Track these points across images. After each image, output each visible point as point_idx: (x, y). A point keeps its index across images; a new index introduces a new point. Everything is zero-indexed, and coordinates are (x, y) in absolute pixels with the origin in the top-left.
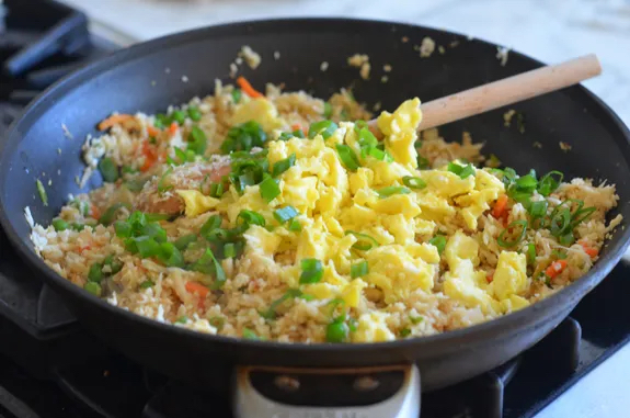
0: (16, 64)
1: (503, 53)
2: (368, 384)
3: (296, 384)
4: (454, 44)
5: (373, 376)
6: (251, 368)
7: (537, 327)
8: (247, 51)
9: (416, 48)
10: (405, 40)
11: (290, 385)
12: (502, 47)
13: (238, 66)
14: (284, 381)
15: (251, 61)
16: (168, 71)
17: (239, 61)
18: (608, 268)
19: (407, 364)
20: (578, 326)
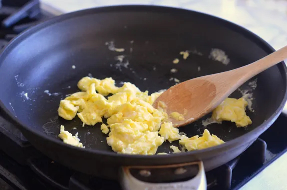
0: (8, 22)
2: (181, 171)
3: (149, 173)
5: (184, 167)
11: (146, 174)
14: (144, 172)
20: (265, 143)
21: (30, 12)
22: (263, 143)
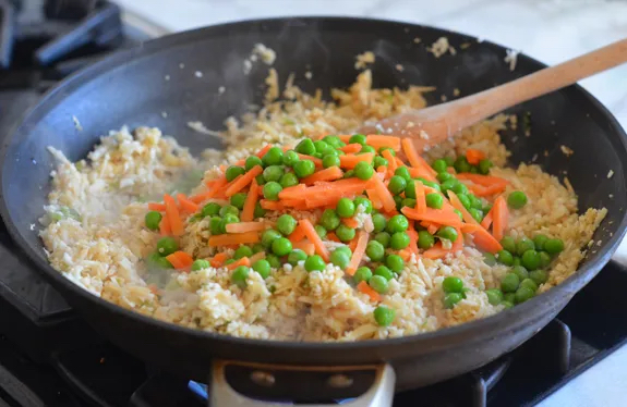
0: (46, 54)
1: (512, 56)
2: (341, 381)
3: (271, 379)
4: (465, 46)
5: (347, 374)
6: (226, 363)
7: (515, 331)
8: (261, 48)
9: (428, 49)
10: (417, 40)
11: (265, 380)
12: (511, 50)
13: (252, 63)
14: (259, 376)
15: (265, 57)
16: (182, 66)
17: (254, 58)
18: (590, 275)
19: (380, 363)
20: (567, 329)
21: (96, 31)
22: (563, 329)
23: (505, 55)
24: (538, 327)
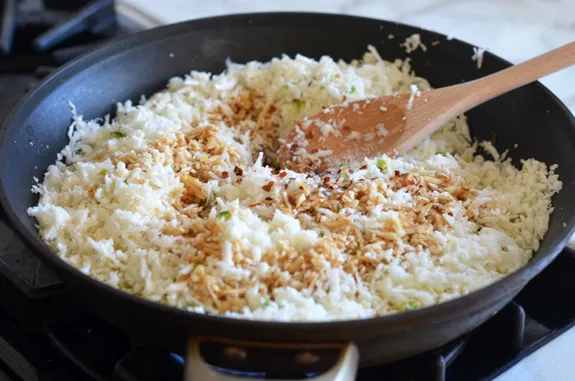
1: (479, 54)
2: (307, 358)
3: (243, 355)
4: (435, 43)
5: (314, 352)
6: (202, 338)
9: (401, 44)
10: (391, 37)
11: (237, 355)
12: (478, 48)
14: (232, 351)
19: (345, 343)
20: (522, 310)
22: (519, 311)
23: (473, 53)
24: (494, 311)
